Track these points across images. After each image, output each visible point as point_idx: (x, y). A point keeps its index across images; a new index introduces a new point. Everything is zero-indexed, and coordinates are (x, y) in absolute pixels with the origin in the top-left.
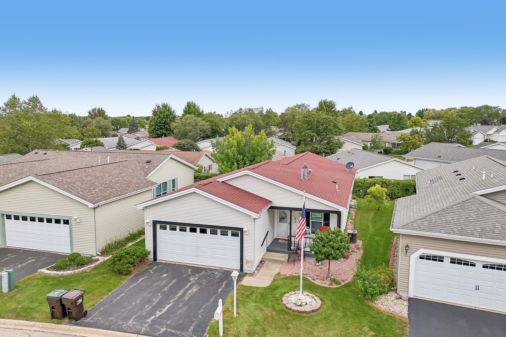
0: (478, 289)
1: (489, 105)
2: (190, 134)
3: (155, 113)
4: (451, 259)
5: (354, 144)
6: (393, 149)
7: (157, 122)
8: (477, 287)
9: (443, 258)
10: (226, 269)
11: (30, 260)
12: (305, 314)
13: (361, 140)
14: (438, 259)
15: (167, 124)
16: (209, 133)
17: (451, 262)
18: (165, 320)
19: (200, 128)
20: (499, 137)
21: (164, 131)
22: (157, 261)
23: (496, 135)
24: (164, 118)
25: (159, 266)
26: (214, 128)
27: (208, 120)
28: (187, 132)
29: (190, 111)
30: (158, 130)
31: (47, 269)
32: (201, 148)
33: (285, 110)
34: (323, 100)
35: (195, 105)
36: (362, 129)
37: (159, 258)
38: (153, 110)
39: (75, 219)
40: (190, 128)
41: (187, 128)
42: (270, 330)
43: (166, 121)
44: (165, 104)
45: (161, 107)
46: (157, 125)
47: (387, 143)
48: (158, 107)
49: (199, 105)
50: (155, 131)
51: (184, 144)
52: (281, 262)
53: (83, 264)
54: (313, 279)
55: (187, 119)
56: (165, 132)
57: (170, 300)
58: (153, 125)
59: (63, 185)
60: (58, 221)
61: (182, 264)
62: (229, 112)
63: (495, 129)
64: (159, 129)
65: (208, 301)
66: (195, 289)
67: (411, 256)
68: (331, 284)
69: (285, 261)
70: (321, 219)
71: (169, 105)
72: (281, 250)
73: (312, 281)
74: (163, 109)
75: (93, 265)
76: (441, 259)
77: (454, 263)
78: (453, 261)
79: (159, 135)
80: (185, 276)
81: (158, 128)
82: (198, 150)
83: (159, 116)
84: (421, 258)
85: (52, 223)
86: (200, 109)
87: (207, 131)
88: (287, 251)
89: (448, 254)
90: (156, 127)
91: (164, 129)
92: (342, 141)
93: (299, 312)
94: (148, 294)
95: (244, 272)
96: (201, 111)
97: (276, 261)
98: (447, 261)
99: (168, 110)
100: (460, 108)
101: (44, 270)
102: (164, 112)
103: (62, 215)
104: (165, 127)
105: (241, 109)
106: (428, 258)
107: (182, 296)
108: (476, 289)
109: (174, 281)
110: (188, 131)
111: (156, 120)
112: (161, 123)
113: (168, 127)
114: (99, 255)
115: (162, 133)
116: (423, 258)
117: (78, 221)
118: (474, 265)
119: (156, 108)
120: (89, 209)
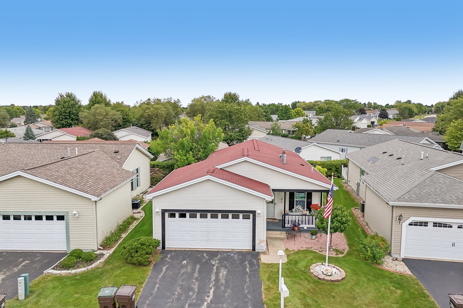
0: (454, 246)
1: (349, 99)
2: (101, 123)
3: (58, 102)
4: (434, 223)
5: (260, 132)
6: (289, 135)
7: (61, 111)
8: (453, 244)
9: (427, 223)
10: (238, 250)
11: (23, 261)
12: (337, 283)
13: (264, 129)
14: (423, 224)
15: (73, 114)
16: (120, 122)
17: (434, 226)
18: (219, 304)
19: (111, 118)
20: (362, 124)
21: (69, 121)
22: (165, 249)
23: (359, 122)
24: (69, 107)
25: (172, 254)
26: (125, 117)
27: (118, 109)
28: (97, 121)
29: (97, 101)
30: (62, 120)
31: (53, 269)
32: (118, 137)
33: (191, 101)
34: (228, 92)
35: (102, 94)
36: (259, 119)
37: (167, 246)
38: (56, 99)
39: (74, 214)
40: (101, 118)
41: (98, 117)
42: (320, 301)
43: (71, 111)
44: (70, 93)
45: (65, 96)
46: (62, 114)
47: (284, 131)
48: (61, 97)
49: (106, 94)
50: (59, 121)
51: (101, 134)
52: (281, 239)
53: (92, 260)
54: (320, 251)
55: (97, 108)
56: (71, 122)
57: (209, 285)
58: (56, 115)
59: (57, 179)
60: (50, 218)
61: (192, 249)
62: (139, 101)
63: (358, 118)
64: (64, 119)
65: (245, 282)
66: (223, 272)
67: (403, 224)
68: (337, 254)
69: (285, 238)
70: (304, 198)
71: (73, 95)
72: (276, 228)
73: (320, 253)
74: (67, 99)
75: (102, 260)
76: (426, 224)
77: (436, 226)
78: (435, 224)
79: (64, 125)
80: (204, 260)
81: (62, 118)
82: (115, 139)
83: (64, 106)
84: (410, 224)
85: (42, 220)
86: (107, 99)
87: (119, 120)
88: (281, 228)
89: (431, 220)
90: (61, 117)
91: (69, 119)
92: (251, 129)
93: (332, 282)
94: (182, 281)
95: (256, 251)
96: (108, 101)
97: (276, 239)
98: (430, 225)
99: (73, 100)
100: (324, 101)
101: (50, 271)
102: (69, 102)
103: (55, 211)
104: (70, 116)
105: (149, 99)
106: (416, 224)
107: (217, 280)
108: (453, 246)
109: (198, 266)
110: (99, 121)
111: (60, 110)
112: (66, 113)
113: (74, 117)
114: (100, 249)
115: (67, 122)
116: (412, 225)
117: (77, 216)
118: (451, 227)
119: (59, 97)
120: (92, 202)
